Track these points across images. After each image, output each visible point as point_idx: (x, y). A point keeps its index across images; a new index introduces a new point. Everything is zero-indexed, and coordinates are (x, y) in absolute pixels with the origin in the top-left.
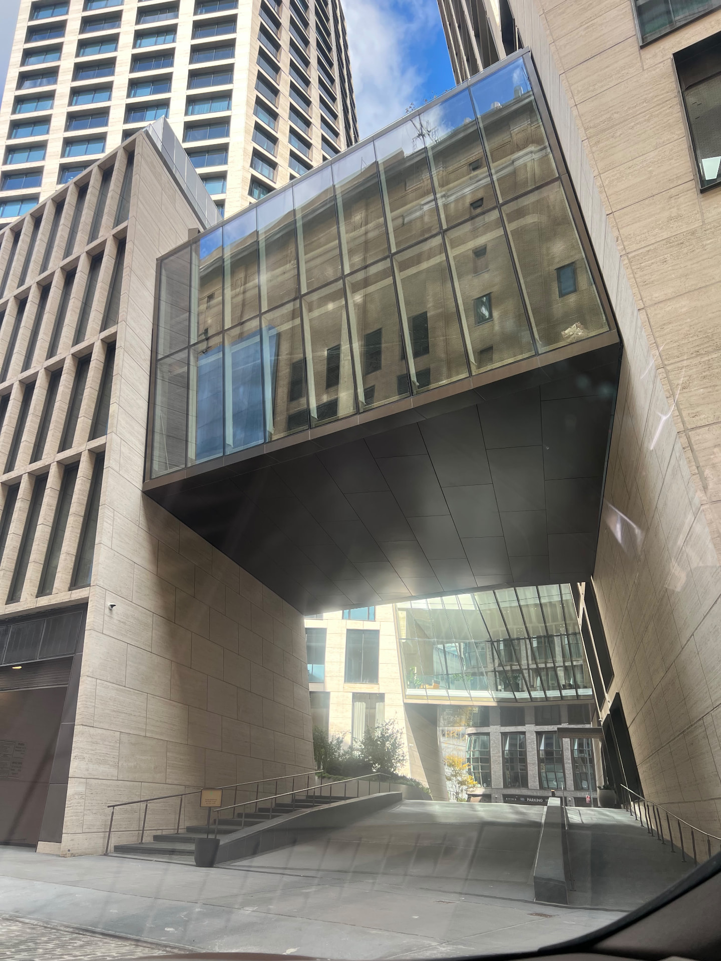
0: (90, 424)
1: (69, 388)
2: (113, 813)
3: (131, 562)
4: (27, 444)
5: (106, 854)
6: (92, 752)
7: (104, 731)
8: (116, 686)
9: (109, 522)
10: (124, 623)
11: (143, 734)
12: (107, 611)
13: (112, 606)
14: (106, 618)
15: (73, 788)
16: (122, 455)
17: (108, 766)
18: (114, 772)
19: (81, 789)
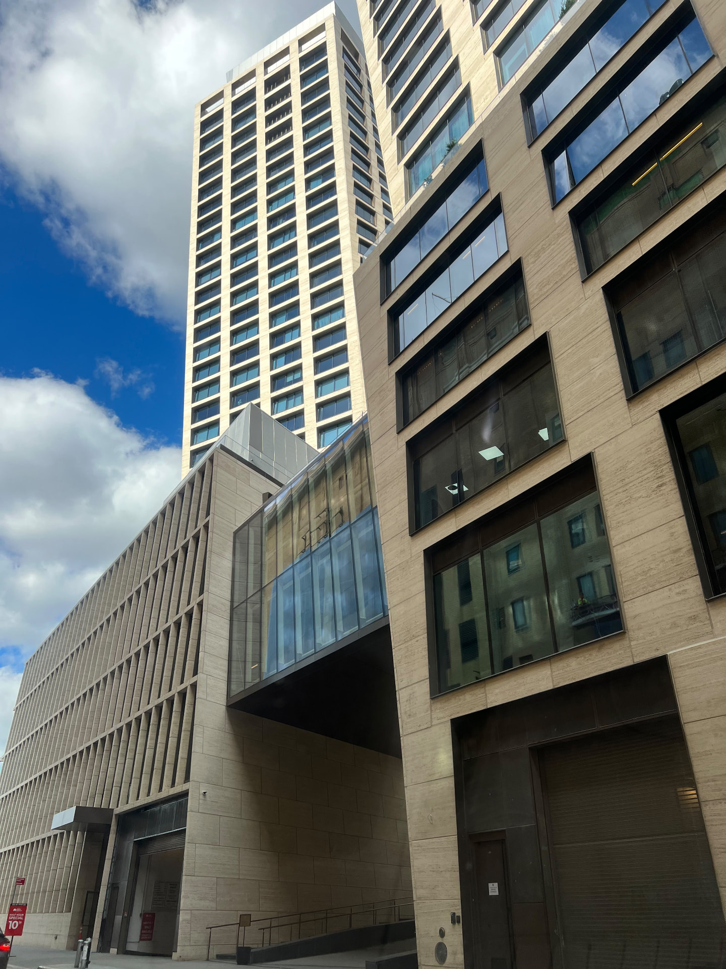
0: (194, 664)
1: (185, 637)
2: (210, 932)
3: (220, 759)
4: (166, 678)
5: (208, 960)
6: (195, 893)
7: (203, 878)
8: (212, 846)
9: (200, 736)
10: (217, 802)
11: (237, 877)
12: (202, 797)
13: (205, 793)
14: (201, 801)
15: (183, 917)
16: (208, 686)
17: (208, 901)
18: (213, 905)
19: (188, 917)
